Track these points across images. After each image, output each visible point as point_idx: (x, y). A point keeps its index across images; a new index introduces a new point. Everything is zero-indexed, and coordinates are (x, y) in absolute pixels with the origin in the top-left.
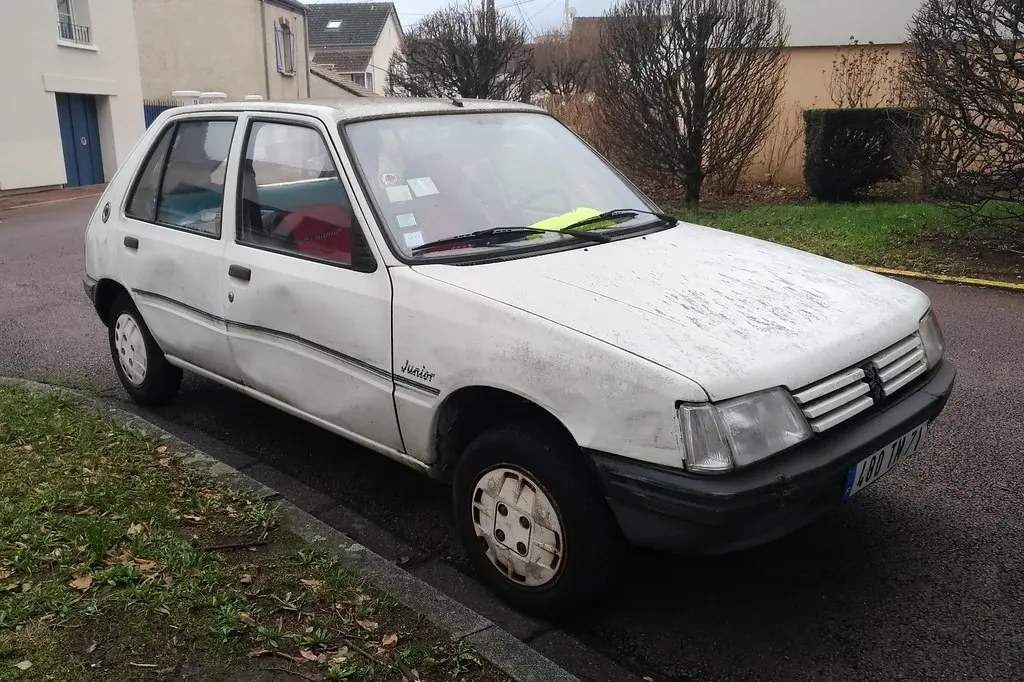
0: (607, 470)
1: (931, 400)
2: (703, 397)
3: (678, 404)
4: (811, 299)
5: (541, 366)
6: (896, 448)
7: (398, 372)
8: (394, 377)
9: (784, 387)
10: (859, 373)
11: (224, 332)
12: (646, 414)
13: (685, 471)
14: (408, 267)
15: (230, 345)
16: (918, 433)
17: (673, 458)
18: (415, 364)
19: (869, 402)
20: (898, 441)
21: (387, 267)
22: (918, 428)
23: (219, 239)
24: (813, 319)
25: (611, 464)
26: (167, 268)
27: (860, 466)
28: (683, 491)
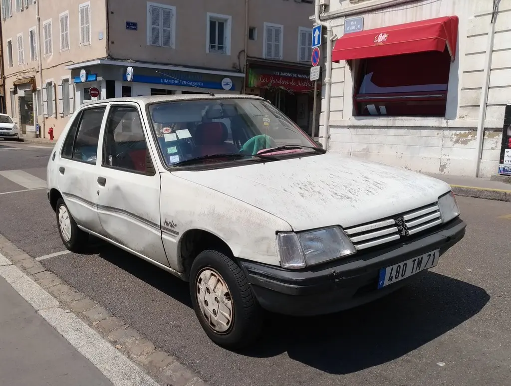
0: (247, 268)
1: (442, 239)
2: (289, 229)
3: (277, 232)
4: (376, 185)
5: (219, 217)
6: (416, 263)
7: (162, 224)
8: (161, 227)
9: (339, 226)
10: (392, 221)
11: (96, 210)
12: (263, 239)
13: (279, 267)
14: (169, 172)
15: (99, 217)
16: (432, 255)
17: (275, 260)
18: (169, 220)
19: (397, 237)
20: (417, 258)
21: (160, 173)
22: (432, 253)
23: (95, 165)
24: (370, 194)
25: (248, 265)
26: (75, 181)
27: (388, 270)
28: (279, 277)
